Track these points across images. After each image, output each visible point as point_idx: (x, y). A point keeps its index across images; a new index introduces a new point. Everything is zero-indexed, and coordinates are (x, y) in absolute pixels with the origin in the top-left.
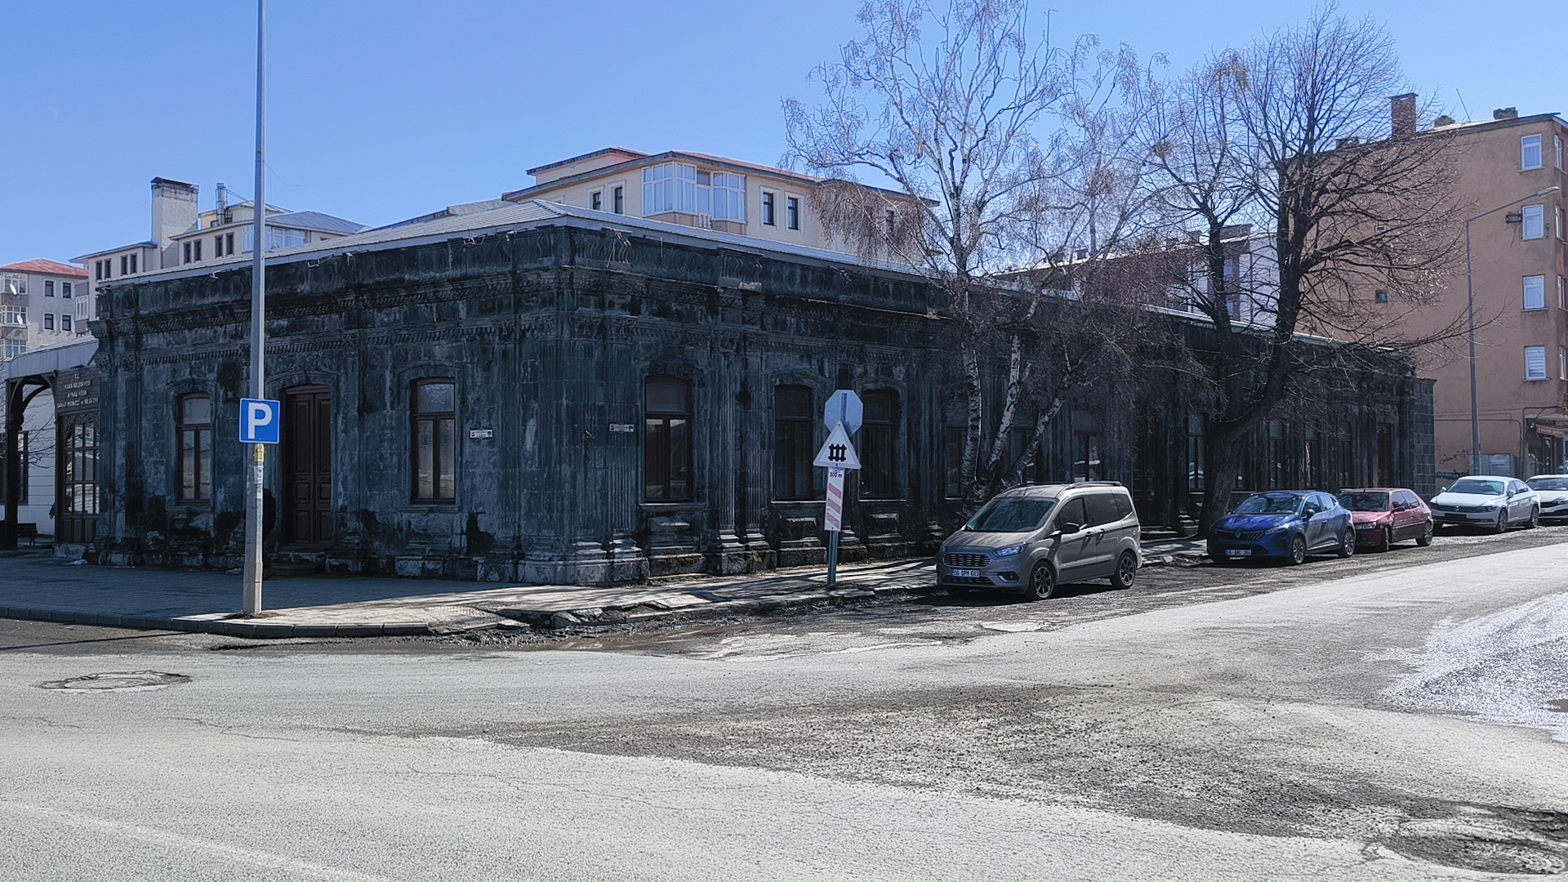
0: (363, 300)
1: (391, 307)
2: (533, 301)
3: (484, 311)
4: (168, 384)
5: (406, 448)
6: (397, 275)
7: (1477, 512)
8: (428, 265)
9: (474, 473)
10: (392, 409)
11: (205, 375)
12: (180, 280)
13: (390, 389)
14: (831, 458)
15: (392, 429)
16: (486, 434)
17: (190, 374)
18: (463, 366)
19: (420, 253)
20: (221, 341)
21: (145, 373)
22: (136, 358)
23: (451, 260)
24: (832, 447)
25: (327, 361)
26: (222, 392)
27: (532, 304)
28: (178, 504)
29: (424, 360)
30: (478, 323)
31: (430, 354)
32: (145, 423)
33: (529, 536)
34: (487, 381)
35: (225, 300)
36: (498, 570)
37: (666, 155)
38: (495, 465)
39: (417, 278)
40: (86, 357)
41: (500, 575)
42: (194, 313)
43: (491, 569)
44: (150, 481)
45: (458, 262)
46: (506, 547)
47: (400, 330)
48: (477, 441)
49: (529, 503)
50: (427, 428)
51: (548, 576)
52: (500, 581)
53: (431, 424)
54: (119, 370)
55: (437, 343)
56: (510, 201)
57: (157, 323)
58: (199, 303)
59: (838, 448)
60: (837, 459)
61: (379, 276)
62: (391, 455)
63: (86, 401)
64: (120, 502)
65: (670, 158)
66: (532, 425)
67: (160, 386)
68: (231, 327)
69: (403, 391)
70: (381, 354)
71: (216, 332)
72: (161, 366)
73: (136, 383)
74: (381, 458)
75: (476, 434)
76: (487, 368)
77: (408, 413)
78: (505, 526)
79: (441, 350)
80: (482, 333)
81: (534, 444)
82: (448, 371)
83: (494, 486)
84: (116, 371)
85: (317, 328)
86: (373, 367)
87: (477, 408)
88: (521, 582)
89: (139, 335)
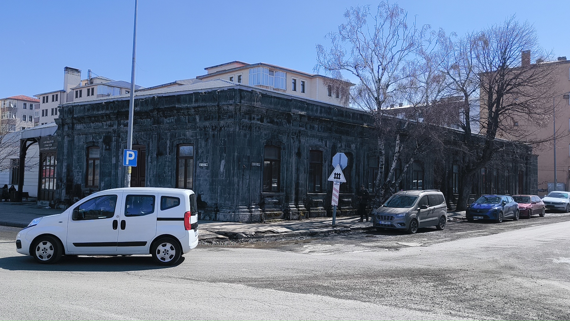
0: (160, 114)
1: (170, 117)
2: (225, 116)
3: (206, 119)
4: (84, 143)
5: (174, 169)
6: (173, 105)
7: (559, 204)
8: (185, 102)
9: (200, 179)
10: (169, 154)
11: (98, 140)
12: (90, 104)
13: (169, 147)
14: (335, 178)
15: (169, 162)
16: (205, 165)
17: (93, 139)
18: (197, 140)
19: (182, 97)
20: (105, 127)
21: (75, 138)
22: (72, 133)
23: (194, 100)
24: (335, 174)
25: (145, 136)
26: (104, 146)
27: (225, 118)
28: (86, 187)
29: (182, 137)
30: (204, 124)
31: (185, 135)
32: (74, 157)
33: (221, 203)
34: (206, 145)
35: (107, 112)
36: (209, 215)
37: (258, 64)
38: (208, 176)
39: (181, 106)
40: (53, 132)
41: (210, 217)
42: (95, 117)
43: (206, 216)
44: (75, 178)
45: (196, 101)
46: (212, 207)
47: (174, 125)
48: (202, 167)
49: (221, 191)
50: (182, 162)
51: (228, 219)
52: (209, 220)
53: (184, 161)
54: (65, 137)
55: (188, 130)
56: (199, 79)
57: (80, 120)
58: (97, 113)
59: (337, 174)
60: (337, 178)
61: (166, 105)
62: (169, 171)
63: (52, 148)
64: (64, 186)
65: (260, 65)
66: (223, 162)
67: (80, 143)
68: (109, 122)
69: (174, 148)
70: (166, 134)
71: (103, 124)
72: (81, 136)
73: (71, 142)
74: (165, 173)
75: (202, 165)
76: (207, 140)
77: (175, 156)
78: (212, 199)
79: (189, 133)
80: (205, 127)
81: (224, 169)
82: (191, 141)
83: (208, 184)
84: (64, 137)
85: (142, 123)
86: (163, 139)
87: (202, 155)
88: (218, 221)
89: (73, 124)
